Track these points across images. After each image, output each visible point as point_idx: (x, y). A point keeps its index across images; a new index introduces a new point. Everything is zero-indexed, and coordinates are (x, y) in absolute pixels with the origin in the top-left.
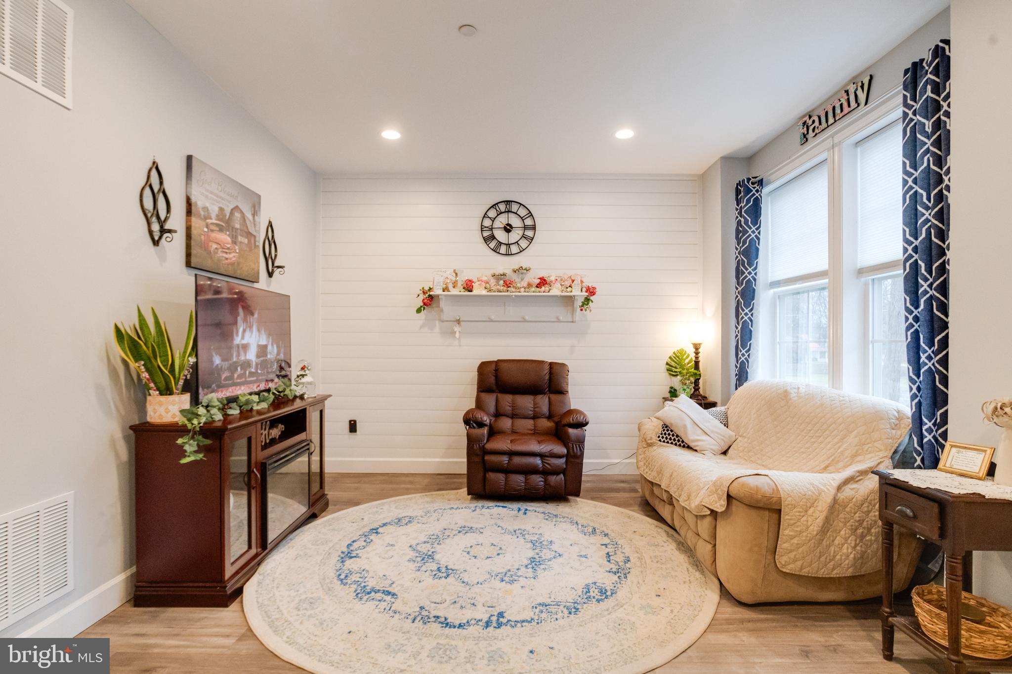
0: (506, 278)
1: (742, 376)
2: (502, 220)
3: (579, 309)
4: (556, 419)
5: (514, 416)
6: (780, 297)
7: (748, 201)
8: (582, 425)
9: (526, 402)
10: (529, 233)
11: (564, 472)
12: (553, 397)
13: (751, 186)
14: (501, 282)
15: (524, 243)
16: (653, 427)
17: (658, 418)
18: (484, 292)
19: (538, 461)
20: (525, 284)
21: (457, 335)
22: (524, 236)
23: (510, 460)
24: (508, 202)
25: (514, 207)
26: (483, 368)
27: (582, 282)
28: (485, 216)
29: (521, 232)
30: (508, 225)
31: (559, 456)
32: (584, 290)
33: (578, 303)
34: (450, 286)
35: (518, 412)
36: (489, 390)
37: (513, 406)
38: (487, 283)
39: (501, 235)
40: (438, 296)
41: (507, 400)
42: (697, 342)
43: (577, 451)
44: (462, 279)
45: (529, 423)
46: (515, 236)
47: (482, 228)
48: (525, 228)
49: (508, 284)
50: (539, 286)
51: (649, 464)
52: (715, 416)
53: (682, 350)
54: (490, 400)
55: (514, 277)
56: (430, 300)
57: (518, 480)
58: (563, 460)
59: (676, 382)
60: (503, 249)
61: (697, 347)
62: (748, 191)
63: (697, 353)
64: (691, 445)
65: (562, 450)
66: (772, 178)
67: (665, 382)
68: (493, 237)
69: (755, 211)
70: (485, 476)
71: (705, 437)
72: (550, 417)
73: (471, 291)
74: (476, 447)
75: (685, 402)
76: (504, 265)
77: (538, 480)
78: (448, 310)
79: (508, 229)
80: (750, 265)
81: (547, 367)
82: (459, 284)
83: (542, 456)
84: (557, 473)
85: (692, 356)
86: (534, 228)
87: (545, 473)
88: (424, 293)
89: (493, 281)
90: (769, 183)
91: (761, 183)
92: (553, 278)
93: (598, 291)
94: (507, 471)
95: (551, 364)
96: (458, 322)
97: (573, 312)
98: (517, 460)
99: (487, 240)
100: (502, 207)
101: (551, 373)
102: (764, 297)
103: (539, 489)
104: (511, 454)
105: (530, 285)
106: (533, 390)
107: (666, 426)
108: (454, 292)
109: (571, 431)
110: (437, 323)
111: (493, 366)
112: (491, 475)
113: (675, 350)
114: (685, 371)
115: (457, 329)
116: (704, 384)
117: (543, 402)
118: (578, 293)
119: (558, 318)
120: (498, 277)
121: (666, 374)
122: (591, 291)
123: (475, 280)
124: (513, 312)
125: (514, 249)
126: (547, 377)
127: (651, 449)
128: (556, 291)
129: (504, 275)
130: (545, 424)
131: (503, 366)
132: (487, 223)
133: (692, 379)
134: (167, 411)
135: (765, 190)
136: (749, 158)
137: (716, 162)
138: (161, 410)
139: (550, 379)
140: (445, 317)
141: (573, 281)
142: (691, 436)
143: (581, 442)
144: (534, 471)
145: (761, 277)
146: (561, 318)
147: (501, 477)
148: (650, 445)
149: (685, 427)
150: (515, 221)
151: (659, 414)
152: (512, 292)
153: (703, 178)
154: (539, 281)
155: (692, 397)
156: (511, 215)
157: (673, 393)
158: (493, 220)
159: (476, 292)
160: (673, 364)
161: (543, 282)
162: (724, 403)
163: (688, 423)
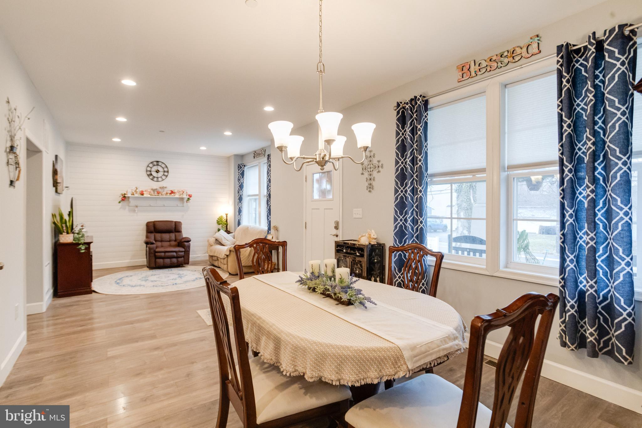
0: (157, 190)
1: (239, 224)
2: (155, 168)
3: (186, 202)
4: (178, 241)
5: (162, 241)
6: (251, 199)
7: (241, 171)
8: (189, 241)
9: (166, 236)
10: (166, 174)
11: (183, 257)
12: (177, 234)
13: (242, 166)
14: (156, 192)
15: (164, 177)
16: (212, 240)
17: (214, 237)
18: (149, 196)
19: (175, 254)
20: (165, 193)
21: (136, 211)
22: (164, 175)
23: (165, 254)
24: (158, 162)
25: (160, 164)
26: (148, 224)
27: (187, 193)
28: (148, 166)
29: (162, 173)
30: (158, 170)
31: (182, 252)
32: (188, 195)
33: (186, 200)
34: (135, 193)
35: (163, 239)
36: (151, 232)
37: (161, 237)
38: (150, 192)
39: (154, 174)
40: (129, 197)
41: (158, 236)
42: (227, 213)
43: (188, 249)
44: (139, 190)
45: (168, 243)
46: (160, 174)
47: (147, 171)
48: (164, 172)
49: (158, 193)
50: (170, 194)
51: (211, 251)
52: (231, 236)
53: (222, 216)
54: (152, 236)
55: (160, 190)
56: (124, 198)
57: (168, 261)
58: (183, 253)
59: (220, 226)
60: (155, 179)
61: (227, 215)
62: (241, 168)
63: (227, 217)
64: (224, 244)
65: (183, 249)
66: (248, 164)
67: (217, 226)
68: (151, 174)
69: (243, 174)
70: (155, 260)
71: (227, 242)
72: (175, 241)
73: (143, 195)
74: (152, 251)
75: (223, 233)
76: (155, 185)
77: (174, 260)
78: (133, 202)
79: (157, 171)
80: (241, 190)
81: (174, 223)
82: (138, 192)
83: (176, 252)
84: (181, 257)
85: (225, 218)
86: (168, 172)
87: (177, 257)
88: (122, 195)
89: (152, 192)
90: (247, 166)
91: (245, 166)
92: (176, 191)
93: (193, 196)
94: (163, 258)
95: (175, 222)
96: (137, 206)
97: (183, 203)
98: (167, 254)
99: (148, 175)
100: (155, 163)
101: (175, 225)
102: (245, 200)
103: (175, 263)
104: (165, 252)
105: (167, 193)
106: (169, 231)
107: (216, 240)
108: (136, 195)
109: (186, 243)
110: (127, 207)
111: (153, 223)
112: (158, 260)
113: (220, 216)
114: (223, 223)
115: (136, 209)
116: (229, 226)
117: (173, 236)
118: (185, 196)
119: (177, 205)
120: (154, 190)
121: (217, 224)
122: (190, 196)
123: (144, 190)
124: (160, 203)
125: (160, 179)
126: (174, 227)
127: (212, 247)
128: (177, 196)
129: (157, 189)
130: (173, 243)
131: (157, 223)
132: (149, 169)
133: (225, 226)
134: (69, 239)
135: (246, 167)
136: (242, 156)
137: (232, 155)
138: (67, 239)
139: (175, 227)
140: (131, 204)
141: (183, 192)
142: (224, 242)
143: (189, 247)
144: (174, 257)
145: (244, 194)
146: (179, 205)
147: (161, 260)
148: (211, 246)
149: (222, 239)
150: (160, 169)
151: (214, 236)
152: (160, 196)
153: (229, 158)
154: (170, 192)
155: (226, 231)
156: (159, 166)
157: (219, 230)
158: (151, 168)
159: (145, 195)
160: (219, 221)
161: (172, 192)
162: (234, 232)
163: (223, 238)
